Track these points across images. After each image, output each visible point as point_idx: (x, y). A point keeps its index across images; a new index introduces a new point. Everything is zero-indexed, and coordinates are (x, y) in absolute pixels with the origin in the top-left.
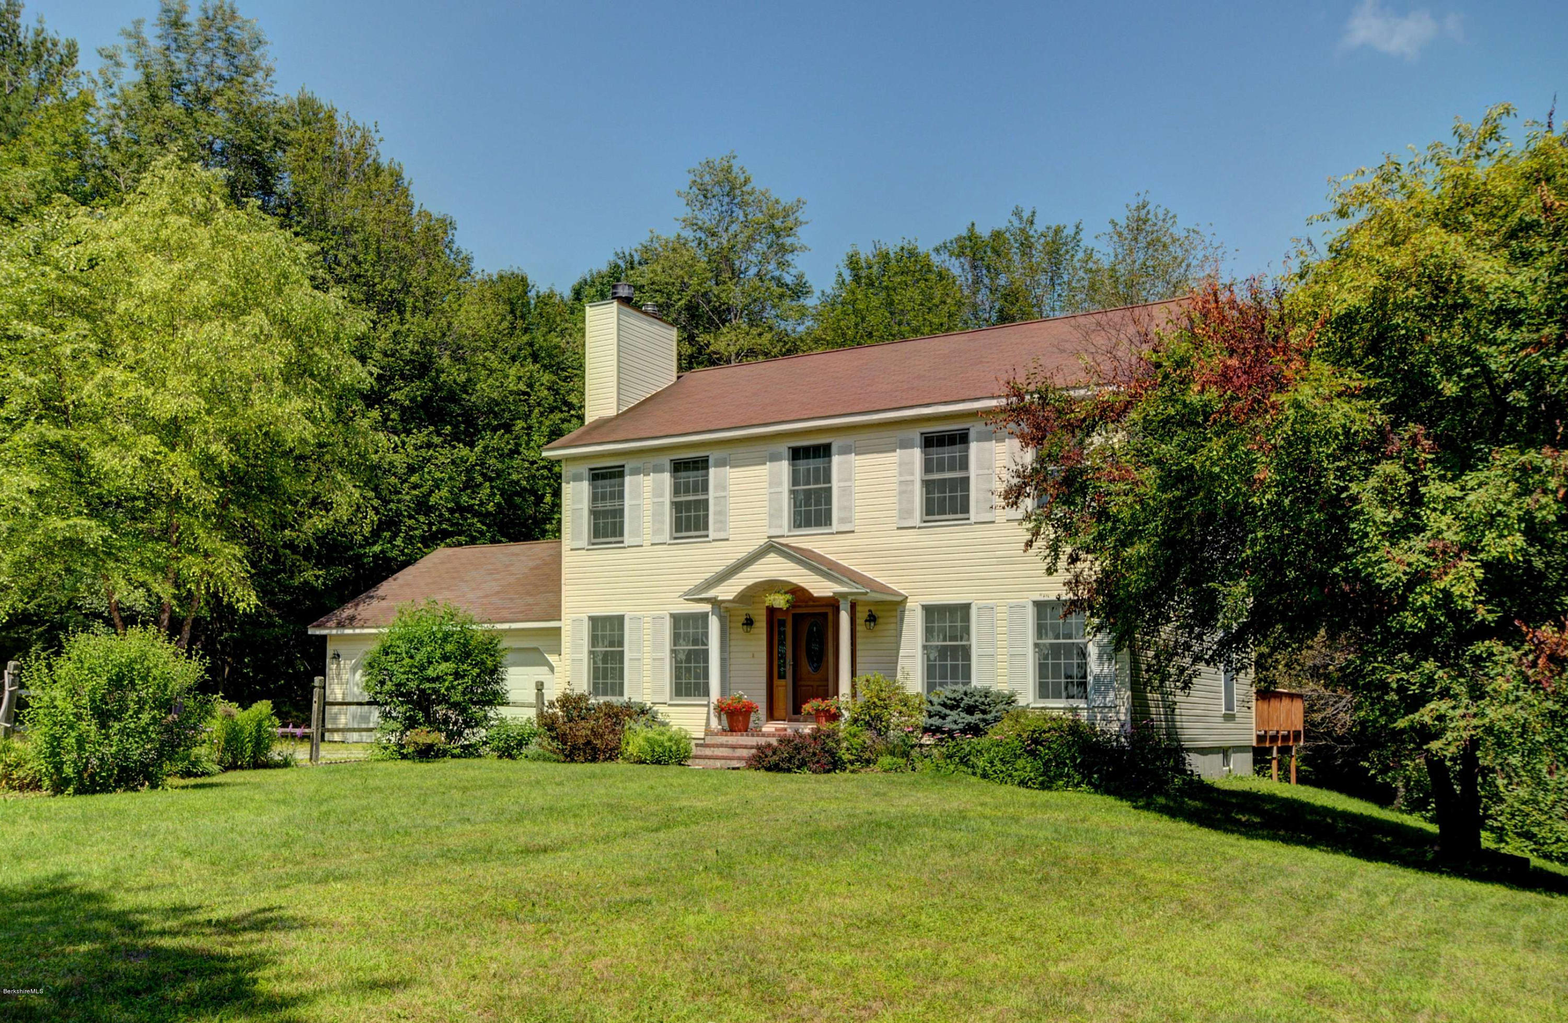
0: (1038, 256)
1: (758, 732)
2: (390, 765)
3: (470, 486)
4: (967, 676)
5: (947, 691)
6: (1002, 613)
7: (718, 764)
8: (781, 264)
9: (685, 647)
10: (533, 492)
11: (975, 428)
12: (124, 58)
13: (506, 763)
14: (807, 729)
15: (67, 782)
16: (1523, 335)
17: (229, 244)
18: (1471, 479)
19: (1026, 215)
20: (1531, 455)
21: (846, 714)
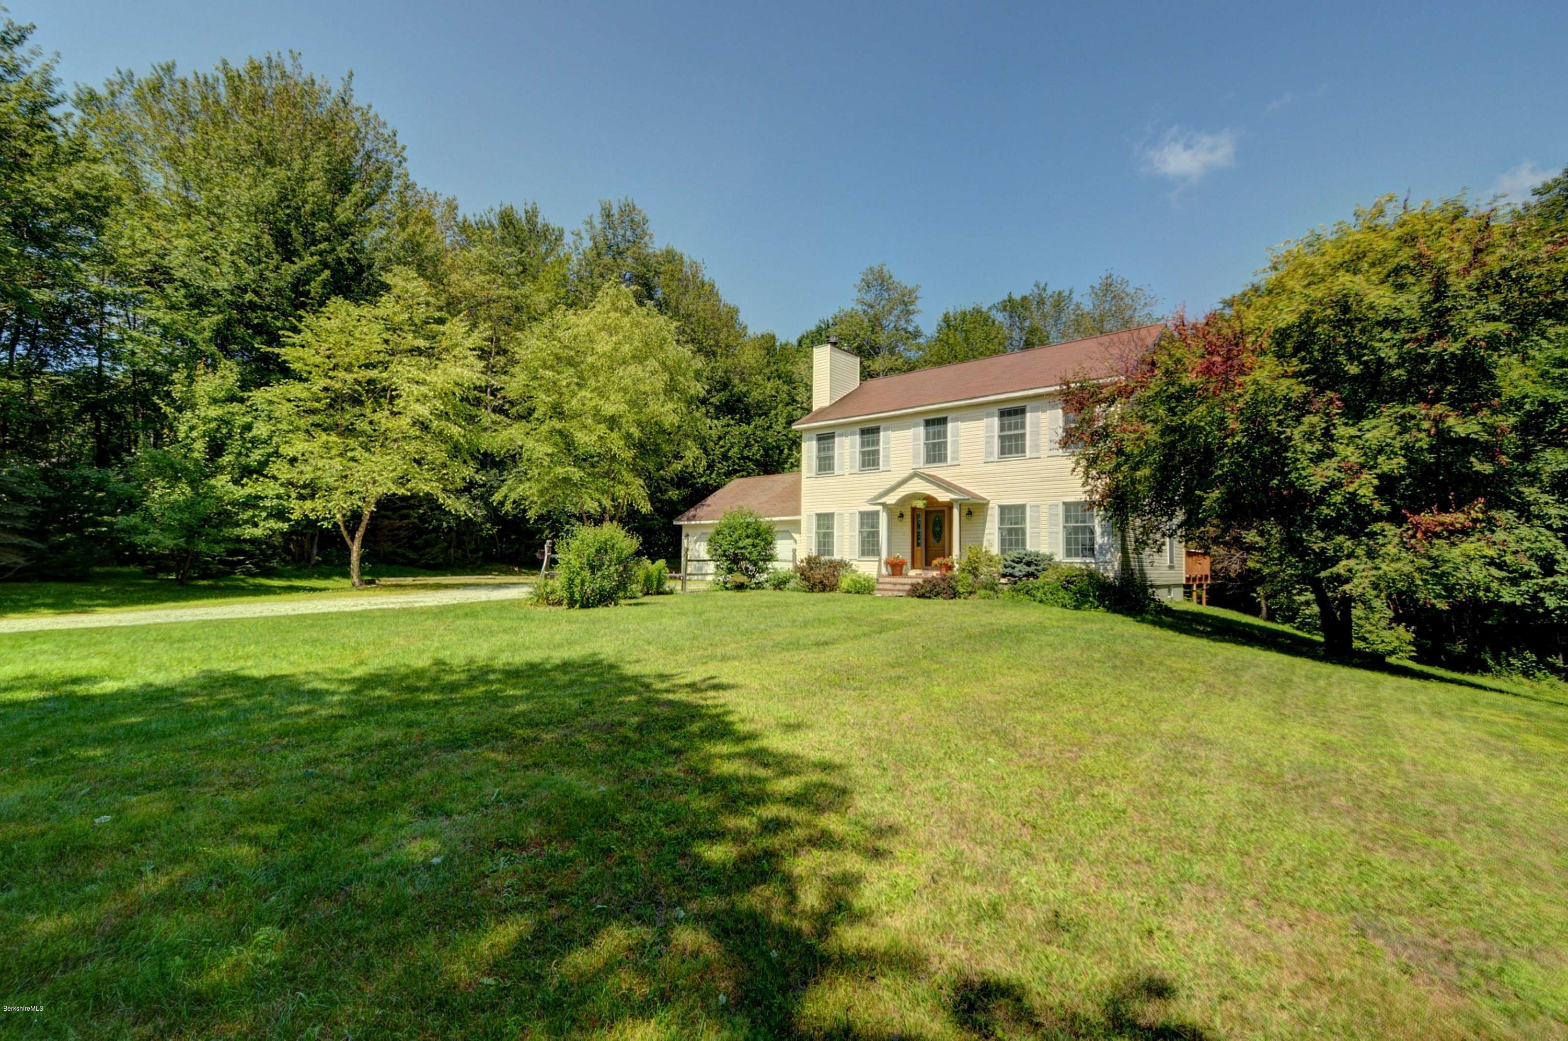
0: (1048, 308)
1: (906, 576)
2: (720, 593)
3: (748, 445)
4: (1024, 544)
5: (1014, 554)
6: (1044, 510)
7: (890, 593)
8: (907, 321)
9: (866, 529)
10: (778, 447)
11: (1029, 405)
12: (584, 234)
13: (778, 592)
14: (935, 573)
15: (576, 602)
16: (1403, 334)
17: (638, 324)
18: (1366, 424)
19: (1042, 286)
20: (1410, 409)
21: (957, 566)
